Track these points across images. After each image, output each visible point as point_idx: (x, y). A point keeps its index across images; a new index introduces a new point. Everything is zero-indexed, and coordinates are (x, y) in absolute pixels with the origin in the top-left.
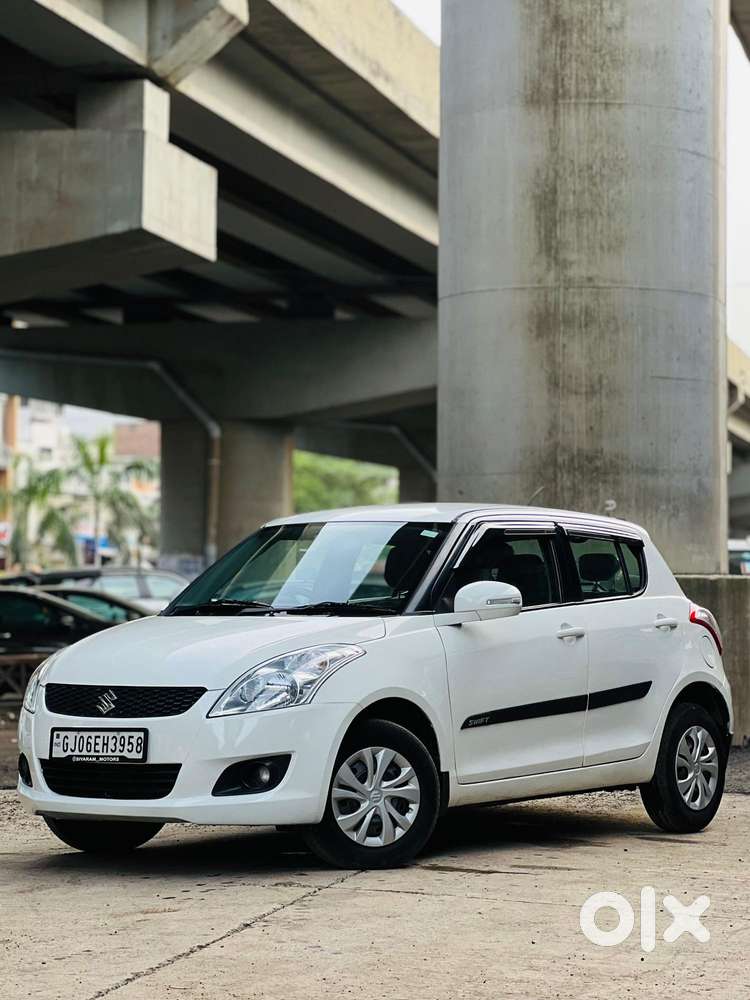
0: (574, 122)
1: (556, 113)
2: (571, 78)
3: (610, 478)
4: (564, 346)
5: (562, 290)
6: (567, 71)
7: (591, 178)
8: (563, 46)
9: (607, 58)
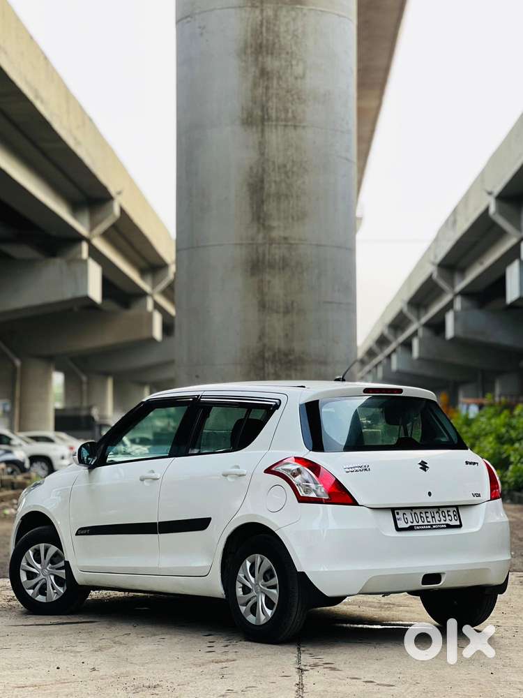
0: (274, 137)
1: (263, 131)
2: (272, 109)
3: (299, 367)
4: (269, 282)
5: (267, 245)
6: (270, 104)
7: (286, 173)
8: (267, 88)
9: (295, 97)
